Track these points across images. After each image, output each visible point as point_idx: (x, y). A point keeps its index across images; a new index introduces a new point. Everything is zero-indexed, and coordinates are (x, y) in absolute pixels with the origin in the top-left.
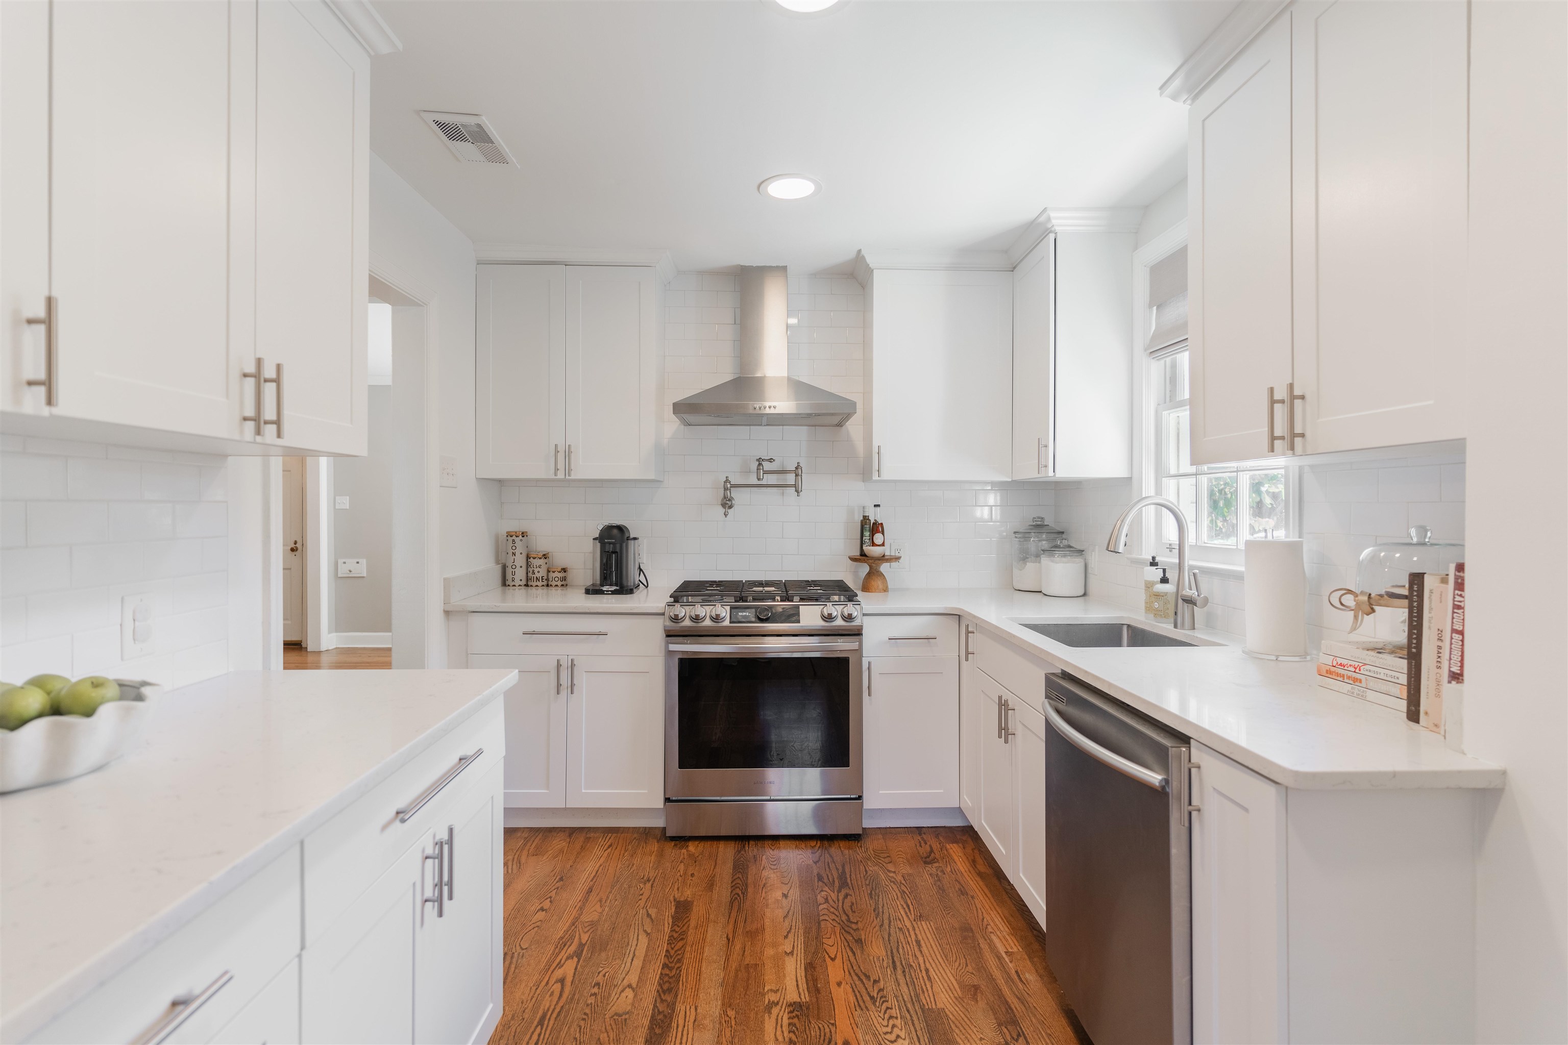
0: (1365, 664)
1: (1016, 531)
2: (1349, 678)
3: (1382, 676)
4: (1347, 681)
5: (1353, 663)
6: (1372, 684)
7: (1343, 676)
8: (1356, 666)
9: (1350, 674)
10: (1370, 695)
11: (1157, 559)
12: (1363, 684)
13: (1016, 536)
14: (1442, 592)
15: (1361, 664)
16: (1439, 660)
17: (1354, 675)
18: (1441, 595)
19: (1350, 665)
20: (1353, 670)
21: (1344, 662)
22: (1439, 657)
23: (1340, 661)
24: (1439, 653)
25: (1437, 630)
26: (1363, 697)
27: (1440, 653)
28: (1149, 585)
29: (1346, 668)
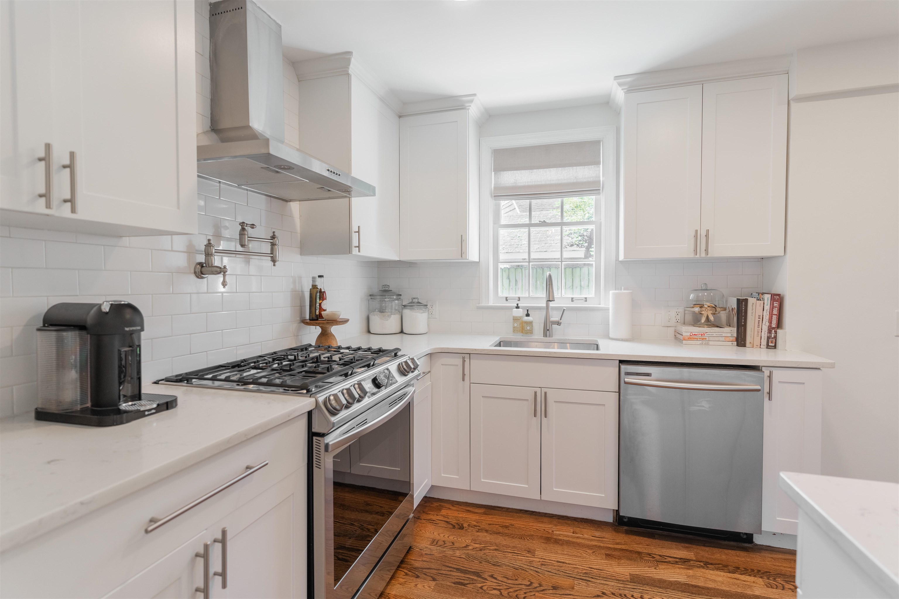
0: (706, 333)
1: (371, 294)
2: (700, 339)
3: (715, 335)
4: (699, 340)
5: (701, 333)
6: (711, 339)
7: (697, 338)
8: (702, 334)
9: (701, 337)
10: (711, 343)
11: (519, 305)
12: (707, 339)
13: (372, 297)
14: (761, 304)
15: (704, 333)
16: (759, 325)
17: (702, 337)
19: (699, 334)
20: (701, 335)
21: (696, 333)
23: (694, 333)
24: (759, 323)
25: (758, 315)
26: (708, 344)
28: (516, 319)
29: (697, 335)
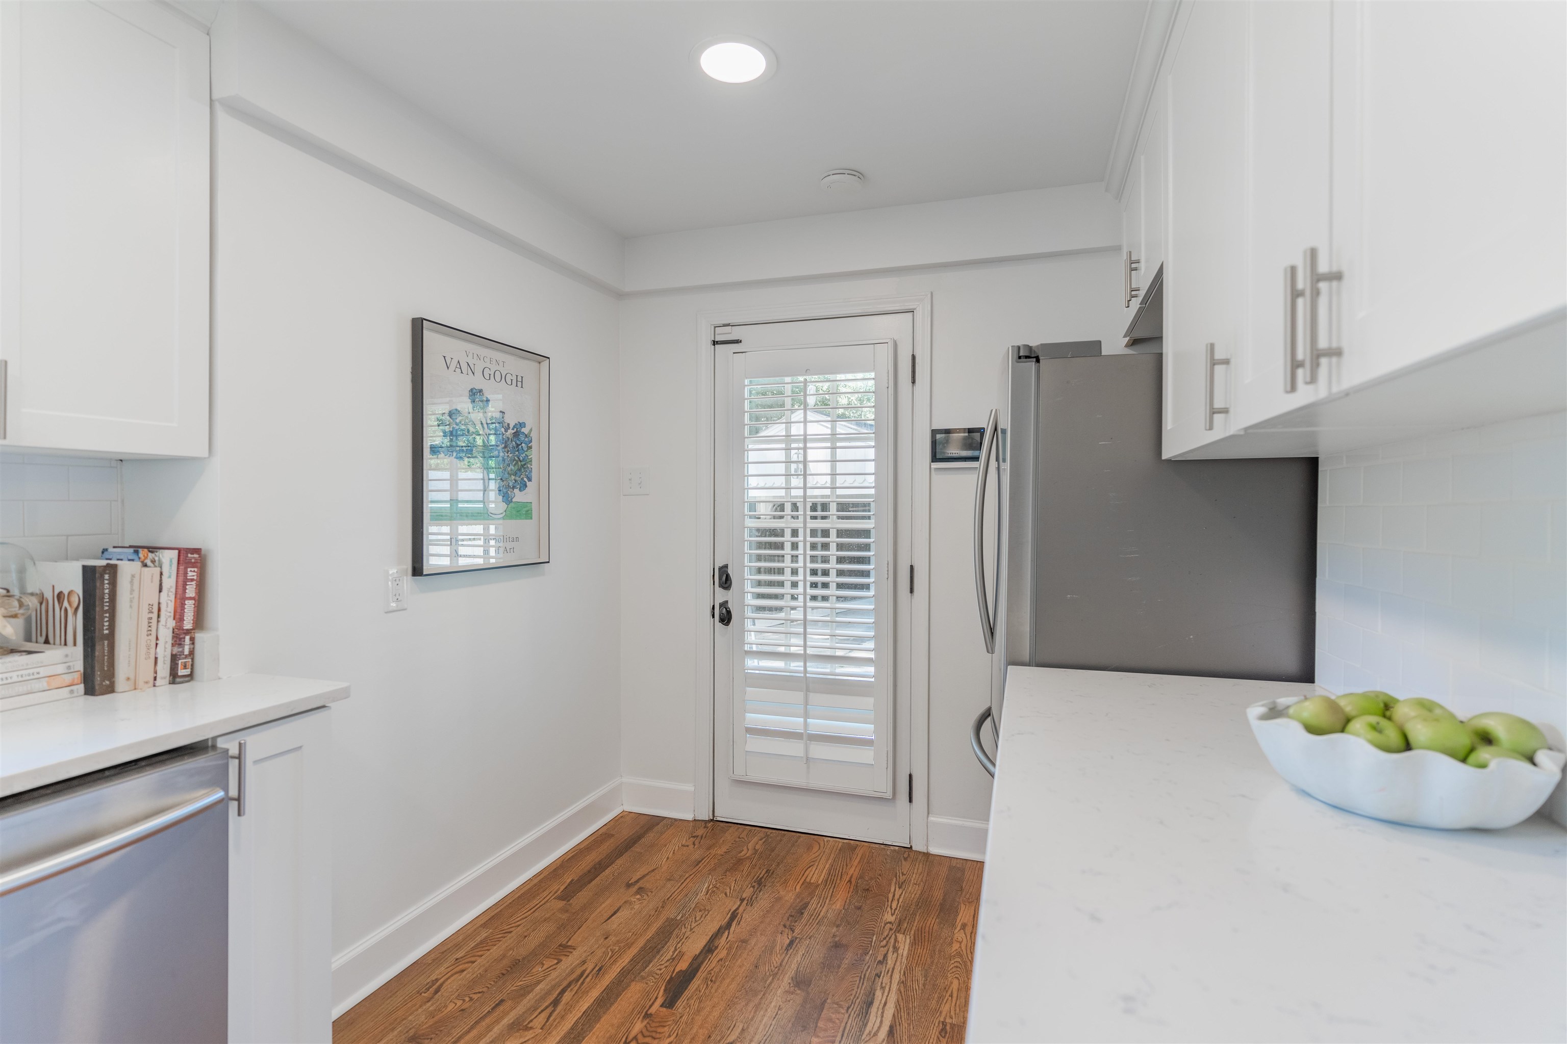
14: (153, 574)
16: (150, 629)
18: (152, 576)
22: (150, 626)
24: (149, 623)
25: (147, 605)
27: (151, 623)
